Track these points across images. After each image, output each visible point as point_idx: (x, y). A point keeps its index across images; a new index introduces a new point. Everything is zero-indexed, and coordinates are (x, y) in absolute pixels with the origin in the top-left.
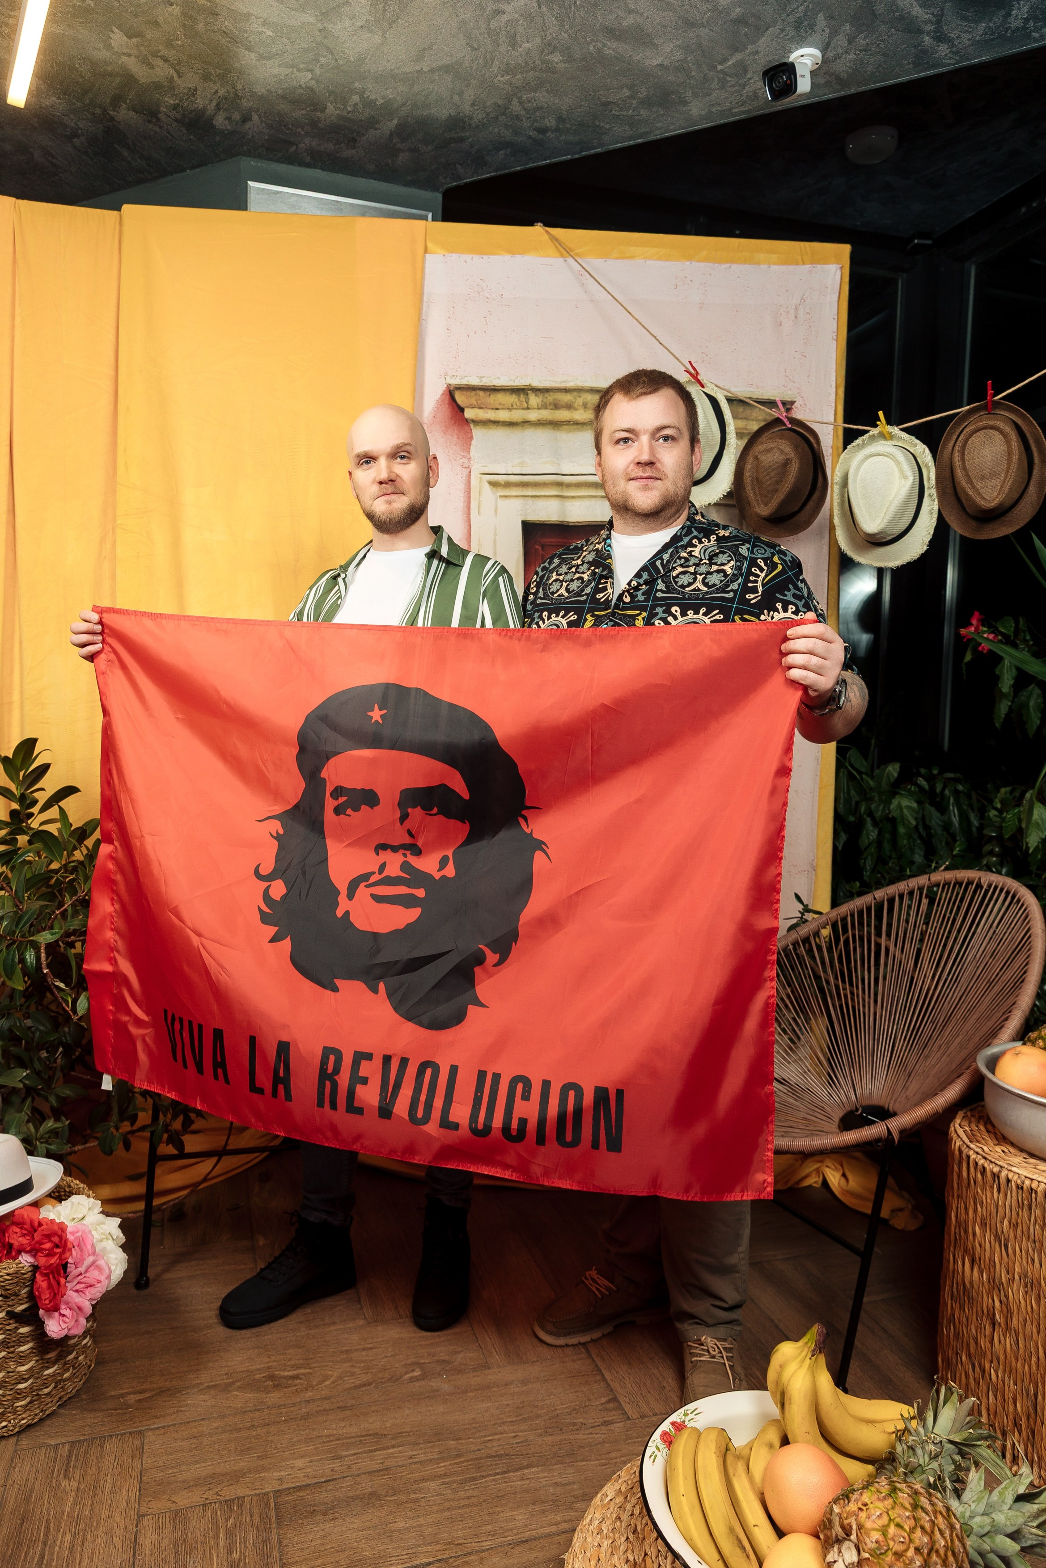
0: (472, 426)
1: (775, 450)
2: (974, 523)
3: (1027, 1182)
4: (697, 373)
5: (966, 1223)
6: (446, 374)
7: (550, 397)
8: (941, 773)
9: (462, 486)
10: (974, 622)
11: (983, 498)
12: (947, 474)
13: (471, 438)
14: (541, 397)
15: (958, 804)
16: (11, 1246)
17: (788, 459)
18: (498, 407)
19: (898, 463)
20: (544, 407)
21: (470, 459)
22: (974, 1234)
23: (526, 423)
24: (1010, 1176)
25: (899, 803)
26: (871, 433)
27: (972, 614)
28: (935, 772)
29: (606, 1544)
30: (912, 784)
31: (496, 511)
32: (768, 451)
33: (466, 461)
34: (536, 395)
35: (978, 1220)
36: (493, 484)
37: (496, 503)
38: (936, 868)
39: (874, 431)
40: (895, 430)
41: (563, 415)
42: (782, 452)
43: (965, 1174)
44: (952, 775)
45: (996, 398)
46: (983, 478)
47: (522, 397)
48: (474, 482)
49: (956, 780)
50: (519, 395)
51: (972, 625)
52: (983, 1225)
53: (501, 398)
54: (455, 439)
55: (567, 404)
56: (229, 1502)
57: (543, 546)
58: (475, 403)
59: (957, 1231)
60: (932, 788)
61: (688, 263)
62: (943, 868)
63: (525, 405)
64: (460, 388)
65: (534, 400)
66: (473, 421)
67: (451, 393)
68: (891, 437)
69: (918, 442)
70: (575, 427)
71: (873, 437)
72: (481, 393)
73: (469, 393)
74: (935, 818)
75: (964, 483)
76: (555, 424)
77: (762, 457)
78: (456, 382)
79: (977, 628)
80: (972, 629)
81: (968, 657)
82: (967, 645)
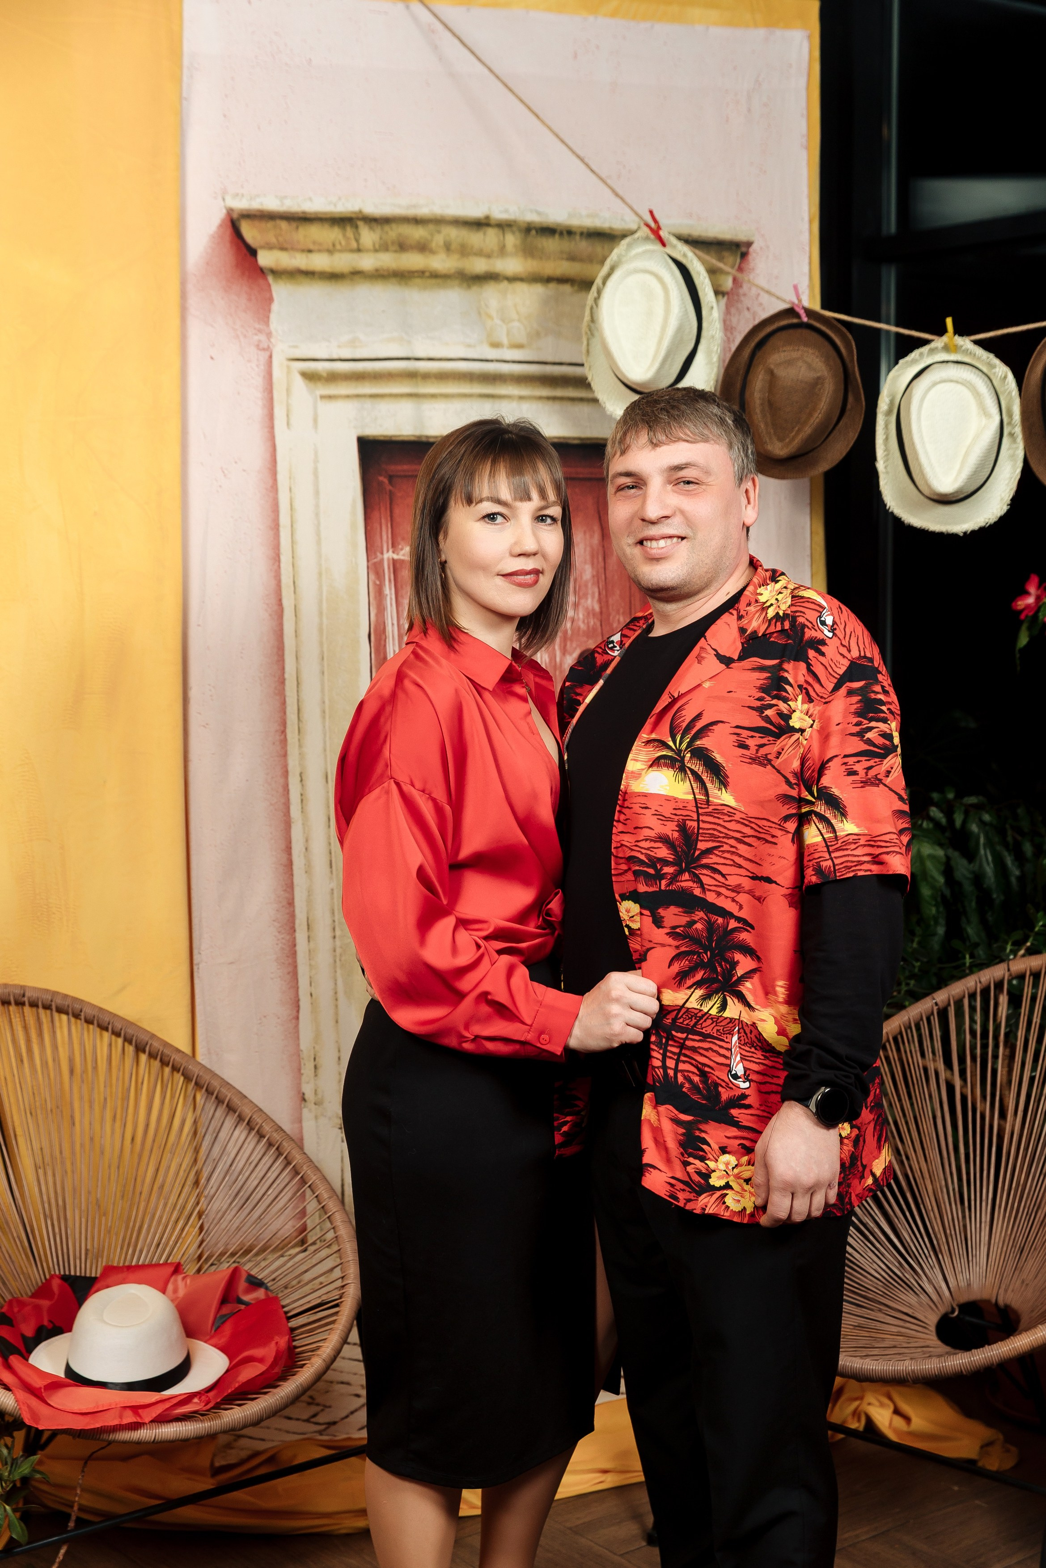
0: (270, 279)
1: (800, 363)
4: (659, 228)
6: (224, 192)
7: (393, 232)
8: (959, 796)
9: (258, 381)
10: (1032, 590)
12: (1035, 407)
13: (271, 300)
14: (378, 230)
15: (990, 844)
17: (819, 378)
18: (311, 247)
19: (977, 394)
20: (384, 247)
21: (269, 335)
23: (356, 275)
25: (919, 852)
26: (933, 345)
27: (1026, 580)
28: (951, 796)
30: (923, 819)
31: (315, 420)
32: (789, 363)
33: (262, 337)
34: (371, 228)
36: (310, 377)
37: (315, 408)
38: (1015, 952)
39: (938, 342)
40: (966, 342)
41: (413, 261)
42: (810, 367)
44: (973, 800)
47: (350, 232)
48: (277, 373)
49: (978, 807)
50: (344, 229)
53: (317, 233)
54: (243, 301)
55: (419, 243)
57: (391, 478)
58: (274, 241)
60: (951, 821)
61: (591, 19)
62: (1022, 952)
63: (354, 245)
64: (250, 216)
65: (368, 236)
66: (273, 272)
67: (234, 223)
68: (957, 349)
69: (997, 362)
70: (433, 281)
71: (933, 350)
72: (284, 224)
73: (263, 225)
74: (963, 869)
76: (401, 276)
77: (781, 372)
78: (241, 204)
79: (1038, 598)
80: (1031, 600)
81: (1023, 640)
82: (1021, 623)
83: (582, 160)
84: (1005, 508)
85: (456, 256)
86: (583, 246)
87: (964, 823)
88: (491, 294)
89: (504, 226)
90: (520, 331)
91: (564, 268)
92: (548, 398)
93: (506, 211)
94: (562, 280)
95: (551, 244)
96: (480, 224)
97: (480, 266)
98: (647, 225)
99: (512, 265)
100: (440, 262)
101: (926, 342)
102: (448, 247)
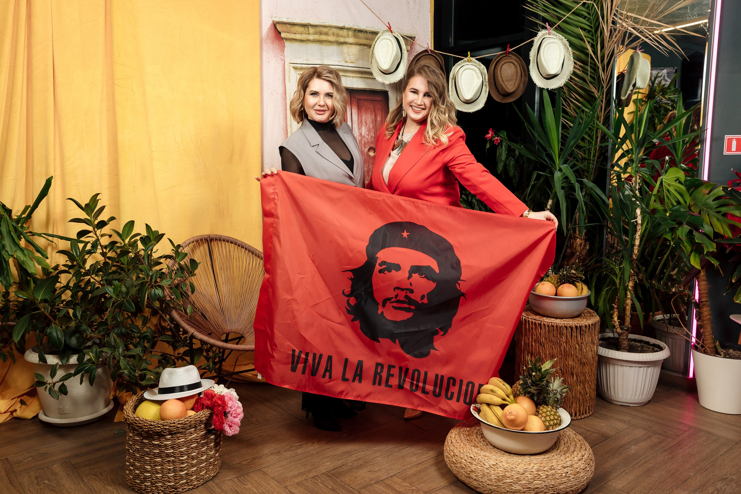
0: (284, 40)
2: (501, 97)
3: (550, 324)
4: (391, 28)
5: (529, 343)
6: (272, 16)
7: (318, 29)
9: (281, 69)
10: (490, 132)
11: (508, 88)
12: (492, 77)
13: (285, 46)
14: (314, 29)
16: (203, 404)
18: (296, 32)
19: (476, 73)
20: (315, 33)
21: (284, 56)
22: (532, 345)
23: (308, 41)
24: (545, 323)
26: (464, 60)
27: (489, 129)
29: (462, 444)
33: (282, 57)
34: (312, 28)
35: (533, 341)
36: (295, 68)
39: (466, 59)
40: (473, 59)
41: (324, 37)
43: (528, 327)
45: (510, 50)
46: (508, 81)
47: (306, 29)
48: (286, 67)
50: (305, 28)
51: (489, 133)
52: (535, 342)
53: (297, 29)
54: (277, 47)
55: (325, 32)
56: (314, 477)
58: (286, 30)
59: (525, 347)
60: (468, 199)
63: (308, 32)
64: (279, 23)
65: (311, 30)
66: (285, 39)
67: (275, 25)
68: (471, 61)
69: (482, 65)
70: (329, 43)
71: (464, 61)
72: (288, 26)
73: (283, 26)
75: (501, 82)
76: (321, 42)
78: (276, 20)
79: (492, 135)
80: (490, 135)
81: (488, 146)
82: (488, 141)
83: (370, 9)
84: (484, 105)
85: (335, 37)
86: (370, 36)
87: (471, 200)
88: (345, 48)
89: (349, 29)
90: (353, 58)
91: (365, 42)
92: (360, 77)
93: (349, 25)
94: (364, 45)
95: (361, 35)
96: (342, 28)
97: (342, 40)
98: (387, 27)
99: (351, 40)
100: (331, 38)
101: (463, 59)
102: (333, 34)
